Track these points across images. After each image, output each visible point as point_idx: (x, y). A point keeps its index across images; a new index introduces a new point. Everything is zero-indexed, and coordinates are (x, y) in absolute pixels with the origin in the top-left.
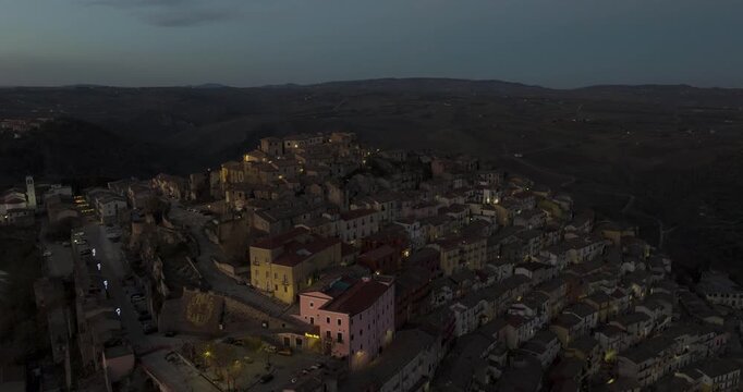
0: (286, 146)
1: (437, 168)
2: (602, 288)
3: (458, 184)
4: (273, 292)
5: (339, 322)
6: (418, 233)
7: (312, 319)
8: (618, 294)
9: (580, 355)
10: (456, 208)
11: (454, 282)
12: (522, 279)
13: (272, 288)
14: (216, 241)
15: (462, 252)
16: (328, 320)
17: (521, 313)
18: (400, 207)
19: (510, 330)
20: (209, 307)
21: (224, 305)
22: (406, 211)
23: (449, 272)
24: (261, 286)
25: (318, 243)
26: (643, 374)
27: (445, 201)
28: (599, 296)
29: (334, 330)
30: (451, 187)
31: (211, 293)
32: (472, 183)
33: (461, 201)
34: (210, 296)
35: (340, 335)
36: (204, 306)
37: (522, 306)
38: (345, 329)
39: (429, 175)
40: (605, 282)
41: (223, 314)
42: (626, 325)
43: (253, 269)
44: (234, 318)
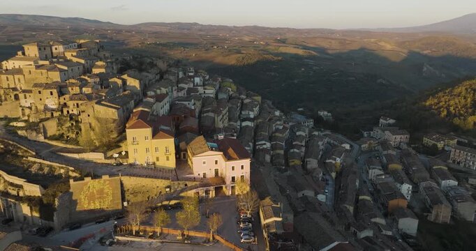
0: (54, 51)
2: (277, 127)
4: (154, 164)
5: (242, 167)
7: (204, 174)
13: (151, 161)
16: (233, 168)
17: (265, 146)
20: (106, 191)
21: (122, 185)
29: (237, 174)
31: (106, 177)
34: (105, 181)
35: (242, 177)
36: (101, 192)
37: (264, 142)
38: (246, 171)
40: (278, 122)
41: (123, 192)
42: (301, 142)
43: (131, 149)
44: (135, 193)
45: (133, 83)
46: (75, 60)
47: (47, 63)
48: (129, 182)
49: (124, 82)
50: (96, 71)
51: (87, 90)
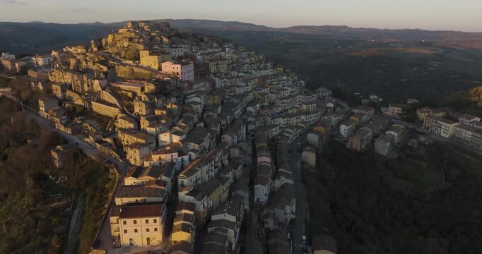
1: (205, 39)
3: (215, 45)
5: (178, 68)
6: (200, 57)
7: (167, 71)
8: (278, 84)
9: (261, 97)
10: (214, 52)
11: (215, 74)
12: (241, 76)
13: (149, 65)
14: (118, 58)
15: (217, 64)
16: (173, 68)
18: (192, 48)
19: (236, 88)
20: (127, 71)
22: (194, 50)
23: (212, 71)
24: (145, 65)
25: (163, 53)
26: (283, 105)
27: (210, 50)
28: (271, 84)
29: (176, 71)
30: (212, 46)
32: (221, 46)
33: (217, 50)
34: (127, 68)
35: (178, 72)
36: (125, 71)
38: (179, 70)
39: (202, 40)
41: (133, 72)
43: (141, 59)
44: (137, 73)
45: (165, 40)
46: (146, 29)
47: (132, 30)
48: (136, 70)
49: (162, 39)
50: (152, 34)
51: (141, 40)
